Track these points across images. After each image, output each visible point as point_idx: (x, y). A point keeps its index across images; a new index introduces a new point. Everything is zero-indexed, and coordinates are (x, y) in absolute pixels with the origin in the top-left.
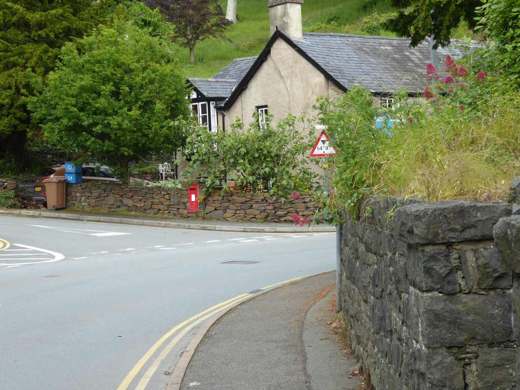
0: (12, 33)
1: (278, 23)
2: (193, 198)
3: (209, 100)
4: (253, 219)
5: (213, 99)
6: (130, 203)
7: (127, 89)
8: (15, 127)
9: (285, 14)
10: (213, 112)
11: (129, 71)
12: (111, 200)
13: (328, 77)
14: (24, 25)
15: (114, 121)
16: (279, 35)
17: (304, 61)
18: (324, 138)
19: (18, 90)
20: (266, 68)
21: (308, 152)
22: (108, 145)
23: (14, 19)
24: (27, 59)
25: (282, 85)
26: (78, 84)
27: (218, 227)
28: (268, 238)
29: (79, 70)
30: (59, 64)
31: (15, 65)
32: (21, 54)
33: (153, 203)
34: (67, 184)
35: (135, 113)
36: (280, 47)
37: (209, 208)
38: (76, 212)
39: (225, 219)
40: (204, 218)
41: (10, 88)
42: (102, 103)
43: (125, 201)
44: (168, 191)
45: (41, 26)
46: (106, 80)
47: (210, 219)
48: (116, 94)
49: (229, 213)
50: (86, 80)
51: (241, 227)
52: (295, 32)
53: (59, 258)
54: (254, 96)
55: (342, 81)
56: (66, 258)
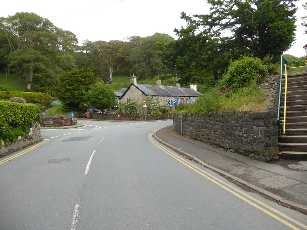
0: (78, 83)
1: (132, 82)
2: (118, 116)
3: (117, 97)
4: (131, 120)
5: (118, 96)
6: (105, 117)
7: (105, 94)
8: (79, 102)
9: (133, 80)
10: (118, 99)
11: (105, 91)
12: (101, 116)
13: (143, 92)
15: (103, 101)
16: (132, 84)
17: (138, 89)
18: (145, 104)
19: (80, 95)
20: (129, 90)
21: (141, 107)
22: (101, 105)
23: (79, 80)
24: (82, 88)
25: (133, 94)
26: (95, 93)
27: (125, 121)
28: (136, 123)
29: (94, 90)
30: (88, 89)
31: (79, 89)
32: (80, 87)
33: (110, 117)
34: (91, 113)
35: (107, 99)
36: (132, 87)
37: (122, 118)
38: (93, 119)
39: (125, 120)
40: (121, 120)
41: (78, 94)
42: (100, 97)
43: (104, 117)
44: (113, 115)
45: (84, 82)
46: (100, 93)
47: (122, 120)
48: (102, 96)
49: (126, 119)
50: (96, 93)
51: (129, 121)
52: (135, 83)
53: (100, 128)
54: (127, 96)
55: (145, 93)
56: (102, 128)
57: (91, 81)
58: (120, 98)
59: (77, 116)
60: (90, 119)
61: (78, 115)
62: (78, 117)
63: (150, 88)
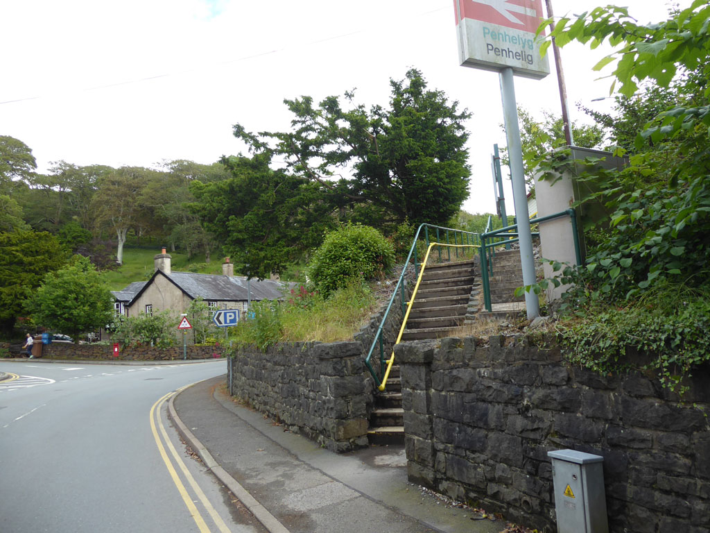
0: (14, 267)
1: (159, 266)
2: (116, 350)
3: (120, 302)
4: (148, 359)
5: (123, 301)
6: (80, 353)
7: (82, 296)
8: (12, 315)
9: (163, 262)
10: (122, 308)
11: (83, 287)
12: (69, 352)
13: (184, 292)
14: (21, 263)
15: (75, 312)
16: (159, 272)
17: (172, 284)
18: (185, 320)
19: (16, 296)
20: (152, 287)
21: (177, 326)
22: (70, 325)
23: (16, 260)
24: (22, 281)
25: (160, 296)
26: (56, 294)
27: (131, 363)
28: (159, 368)
29: (55, 286)
30: (41, 283)
31: (15, 283)
32: (19, 278)
33: (93, 353)
34: (43, 344)
35: (86, 308)
36: (159, 278)
37: (124, 355)
38: (49, 358)
39: (133, 360)
40: (122, 360)
41: (11, 295)
42: (69, 303)
43: (77, 352)
44: (102, 347)
45: (31, 264)
46: (71, 292)
47: (125, 360)
48: (76, 299)
49: (136, 356)
50: (60, 292)
51: (143, 363)
52: (167, 270)
53: (52, 381)
54: (145, 299)
55: (191, 294)
56: (57, 381)
57: (50, 263)
58: (128, 305)
59: (4, 353)
60: (37, 360)
61: (7, 350)
62: (6, 354)
63: (204, 281)
